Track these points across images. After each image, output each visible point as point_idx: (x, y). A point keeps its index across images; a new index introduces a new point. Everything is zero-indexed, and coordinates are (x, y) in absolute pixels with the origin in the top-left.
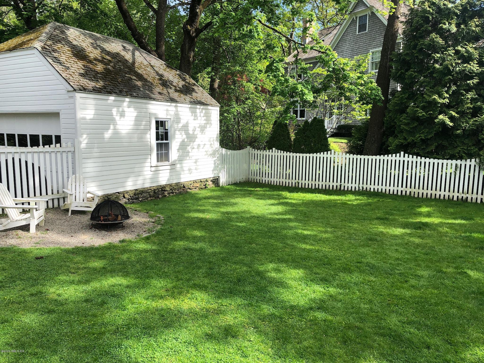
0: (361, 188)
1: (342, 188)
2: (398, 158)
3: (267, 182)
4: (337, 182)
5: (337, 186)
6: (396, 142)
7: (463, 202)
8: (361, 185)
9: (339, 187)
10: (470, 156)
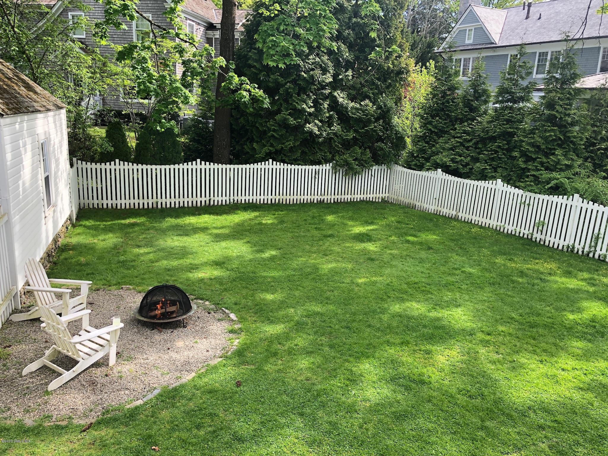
0: (232, 201)
1: (212, 203)
2: (267, 167)
3: (110, 206)
4: (205, 197)
5: (205, 201)
6: (266, 149)
7: (321, 203)
8: (232, 198)
9: (208, 202)
10: (327, 161)
